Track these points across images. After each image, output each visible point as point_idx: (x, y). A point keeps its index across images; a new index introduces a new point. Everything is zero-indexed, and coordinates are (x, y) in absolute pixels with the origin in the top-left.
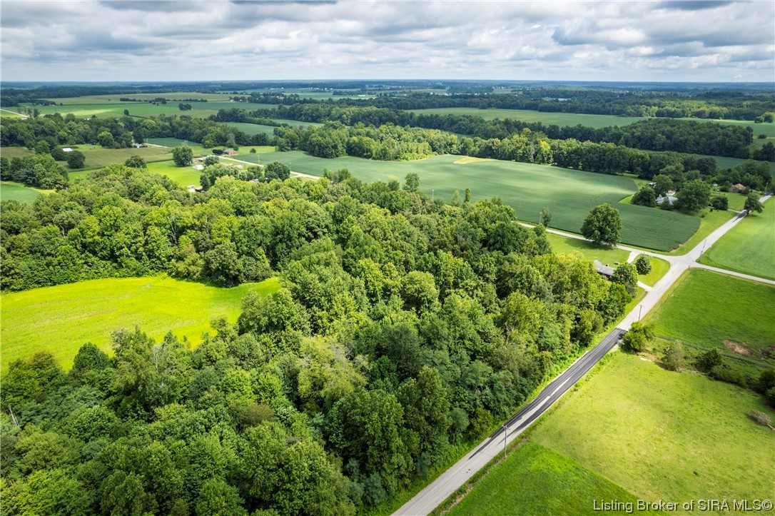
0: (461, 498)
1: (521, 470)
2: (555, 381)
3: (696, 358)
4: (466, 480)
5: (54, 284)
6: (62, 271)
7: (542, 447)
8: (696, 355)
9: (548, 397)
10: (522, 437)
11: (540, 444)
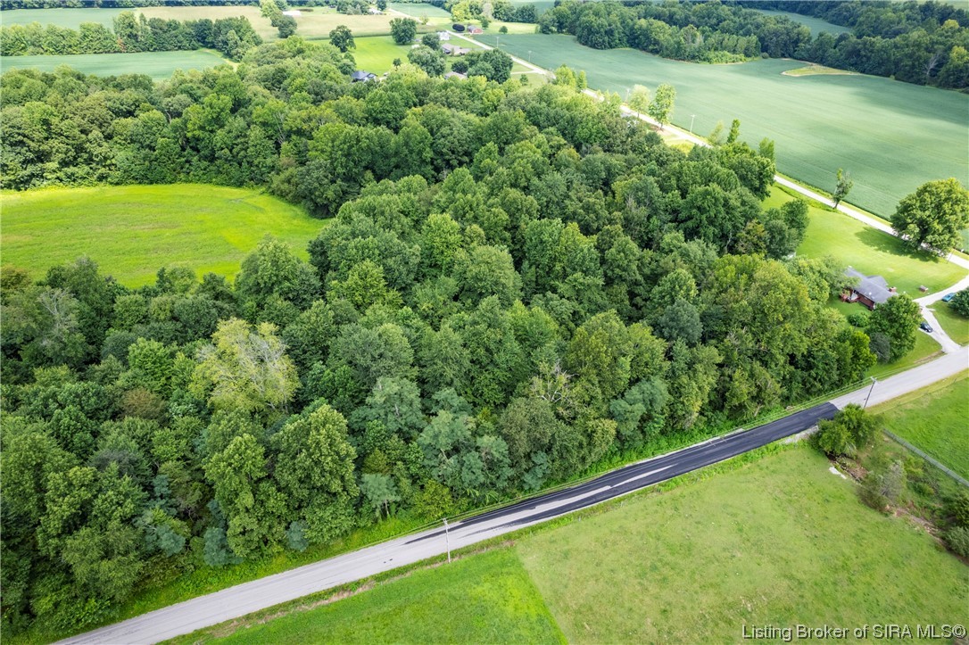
0: (341, 597)
1: (455, 590)
2: (641, 464)
3: (946, 500)
4: (373, 573)
5: (151, 183)
6: (159, 168)
7: (520, 565)
8: (947, 494)
9: (608, 488)
10: (508, 537)
11: (523, 560)
